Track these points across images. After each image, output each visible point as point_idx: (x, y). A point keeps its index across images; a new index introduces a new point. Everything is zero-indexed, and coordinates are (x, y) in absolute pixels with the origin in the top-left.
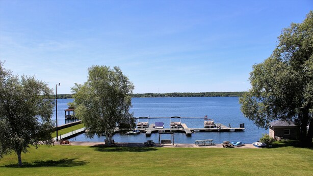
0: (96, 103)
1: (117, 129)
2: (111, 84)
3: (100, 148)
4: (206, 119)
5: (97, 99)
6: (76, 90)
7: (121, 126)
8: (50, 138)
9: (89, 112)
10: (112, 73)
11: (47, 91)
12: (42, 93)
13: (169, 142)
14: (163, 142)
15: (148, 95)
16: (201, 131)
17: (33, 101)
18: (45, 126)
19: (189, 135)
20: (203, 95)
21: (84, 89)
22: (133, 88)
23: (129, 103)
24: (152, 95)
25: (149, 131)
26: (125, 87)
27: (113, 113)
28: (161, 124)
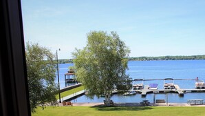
0: (95, 66)
1: (115, 91)
2: (108, 48)
3: (100, 108)
4: (197, 80)
5: (96, 62)
6: (76, 55)
7: (119, 88)
8: (55, 100)
9: (89, 75)
10: (109, 38)
11: (50, 56)
12: (45, 58)
13: (163, 101)
14: (158, 101)
15: (142, 59)
16: (193, 92)
17: (38, 66)
18: (50, 89)
19: (182, 95)
20: (194, 58)
21: (84, 53)
22: (129, 52)
23: (126, 66)
24: (146, 58)
25: (144, 92)
26: (122, 51)
27: (111, 75)
28: (155, 86)
